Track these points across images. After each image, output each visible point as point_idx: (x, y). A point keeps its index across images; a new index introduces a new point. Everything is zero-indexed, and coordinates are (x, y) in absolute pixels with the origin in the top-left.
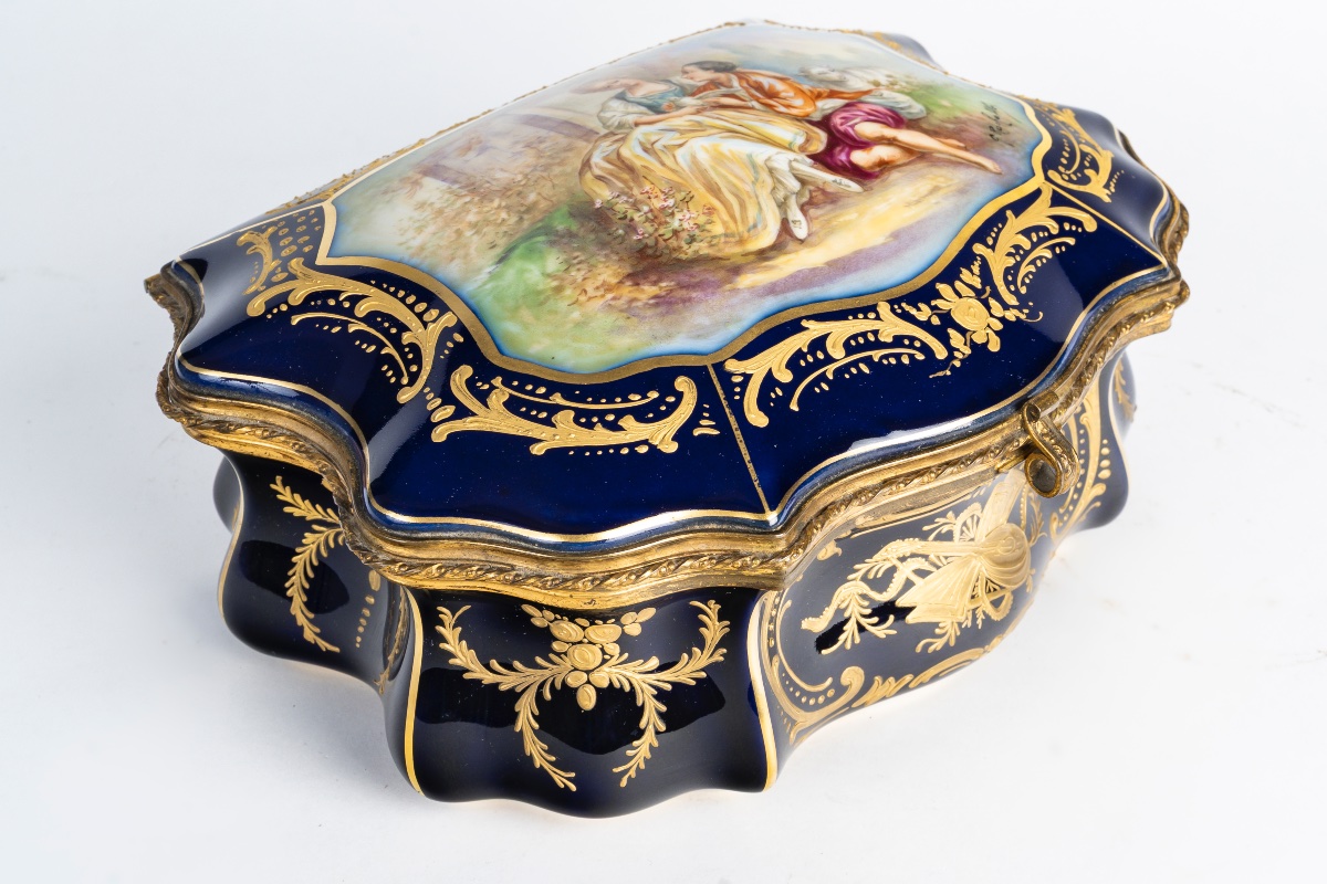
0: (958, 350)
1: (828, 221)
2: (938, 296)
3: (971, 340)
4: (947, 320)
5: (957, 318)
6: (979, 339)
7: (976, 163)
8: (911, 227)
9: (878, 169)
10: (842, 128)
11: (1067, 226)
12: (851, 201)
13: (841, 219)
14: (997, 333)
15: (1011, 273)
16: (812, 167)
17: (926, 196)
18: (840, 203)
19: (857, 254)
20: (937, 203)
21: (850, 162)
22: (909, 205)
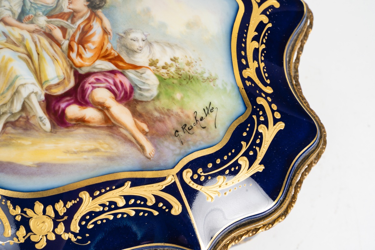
0: (17, 238)
1: (11, 139)
2: (32, 208)
3: (29, 237)
4: (25, 222)
5: (32, 223)
6: (33, 239)
7: (141, 146)
8: (55, 165)
9: (74, 123)
10: (87, 85)
11: (161, 205)
12: (37, 133)
13: (19, 141)
14: (48, 241)
15: (92, 214)
16: (39, 102)
17: (85, 152)
18: (29, 132)
19: (9, 163)
20: (85, 159)
21: (64, 111)
22: (67, 152)
